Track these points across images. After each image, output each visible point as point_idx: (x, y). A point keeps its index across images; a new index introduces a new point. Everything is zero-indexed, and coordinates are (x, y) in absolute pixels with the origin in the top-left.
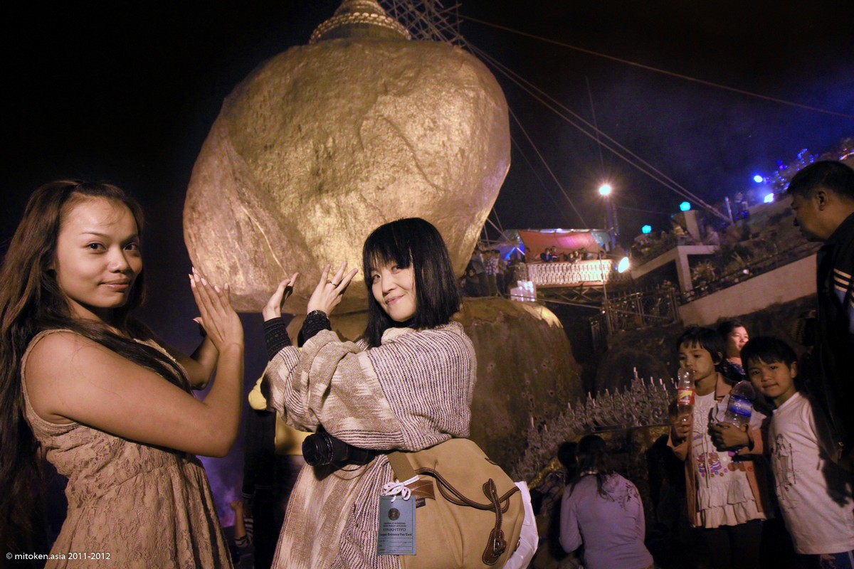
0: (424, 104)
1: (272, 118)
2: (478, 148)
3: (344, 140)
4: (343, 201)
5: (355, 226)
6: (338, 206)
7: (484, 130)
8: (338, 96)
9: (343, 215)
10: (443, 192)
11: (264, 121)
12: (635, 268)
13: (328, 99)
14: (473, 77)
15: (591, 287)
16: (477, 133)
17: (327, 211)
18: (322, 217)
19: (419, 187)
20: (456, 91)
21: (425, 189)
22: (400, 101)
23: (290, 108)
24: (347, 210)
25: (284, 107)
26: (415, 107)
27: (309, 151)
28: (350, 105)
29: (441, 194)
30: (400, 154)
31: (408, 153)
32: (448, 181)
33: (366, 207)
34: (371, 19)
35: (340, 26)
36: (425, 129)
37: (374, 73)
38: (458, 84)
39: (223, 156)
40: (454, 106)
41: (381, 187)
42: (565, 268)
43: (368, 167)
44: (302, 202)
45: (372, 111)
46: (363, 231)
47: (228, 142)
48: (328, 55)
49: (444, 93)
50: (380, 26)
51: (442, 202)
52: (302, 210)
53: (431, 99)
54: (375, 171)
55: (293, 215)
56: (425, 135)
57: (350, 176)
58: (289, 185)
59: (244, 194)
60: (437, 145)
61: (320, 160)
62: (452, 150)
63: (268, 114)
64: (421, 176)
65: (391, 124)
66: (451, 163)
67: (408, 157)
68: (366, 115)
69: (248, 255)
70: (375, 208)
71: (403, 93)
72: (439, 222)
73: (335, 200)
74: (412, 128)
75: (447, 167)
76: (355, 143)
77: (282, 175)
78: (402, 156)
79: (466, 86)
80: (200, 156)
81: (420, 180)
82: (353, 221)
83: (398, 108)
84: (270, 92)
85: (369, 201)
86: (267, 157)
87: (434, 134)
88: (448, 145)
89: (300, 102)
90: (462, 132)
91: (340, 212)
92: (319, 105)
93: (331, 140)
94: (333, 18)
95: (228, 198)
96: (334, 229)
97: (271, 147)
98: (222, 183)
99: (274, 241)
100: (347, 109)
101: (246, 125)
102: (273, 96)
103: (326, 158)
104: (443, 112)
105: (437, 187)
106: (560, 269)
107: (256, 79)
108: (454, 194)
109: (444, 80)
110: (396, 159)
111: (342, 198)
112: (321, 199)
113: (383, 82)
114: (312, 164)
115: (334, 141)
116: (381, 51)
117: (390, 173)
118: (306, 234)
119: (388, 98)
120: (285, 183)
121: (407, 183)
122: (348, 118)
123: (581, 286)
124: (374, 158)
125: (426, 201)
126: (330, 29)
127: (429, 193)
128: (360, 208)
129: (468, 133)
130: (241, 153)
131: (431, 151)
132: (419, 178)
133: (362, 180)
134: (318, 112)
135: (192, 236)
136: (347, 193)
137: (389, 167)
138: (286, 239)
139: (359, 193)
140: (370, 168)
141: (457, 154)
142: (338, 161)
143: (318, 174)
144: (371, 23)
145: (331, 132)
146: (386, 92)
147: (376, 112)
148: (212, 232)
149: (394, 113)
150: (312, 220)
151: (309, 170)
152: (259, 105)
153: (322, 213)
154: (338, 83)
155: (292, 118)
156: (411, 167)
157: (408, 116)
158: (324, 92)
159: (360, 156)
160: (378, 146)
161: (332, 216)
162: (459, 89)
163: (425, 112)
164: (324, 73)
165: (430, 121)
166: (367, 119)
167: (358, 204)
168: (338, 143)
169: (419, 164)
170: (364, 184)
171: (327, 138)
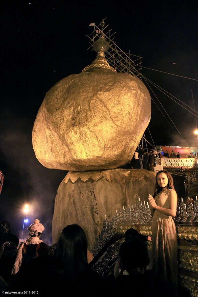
0: (115, 95)
1: (60, 99)
2: (136, 112)
3: (84, 107)
5: (85, 139)
6: (80, 131)
7: (139, 104)
8: (83, 92)
9: (81, 134)
10: (120, 128)
11: (57, 100)
13: (80, 93)
14: (136, 86)
15: (186, 169)
16: (136, 106)
17: (76, 133)
18: (74, 135)
19: (110, 125)
22: (106, 93)
24: (83, 132)
25: (65, 95)
26: (112, 96)
27: (71, 111)
29: (119, 128)
30: (104, 113)
31: (107, 112)
32: (123, 123)
33: (90, 132)
34: (102, 66)
35: (91, 68)
36: (115, 104)
37: (97, 84)
38: (129, 88)
39: (43, 112)
40: (127, 96)
41: (96, 125)
43: (92, 117)
44: (67, 129)
45: (95, 97)
46: (88, 141)
47: (45, 107)
48: (82, 77)
49: (123, 91)
50: (105, 68)
51: (120, 131)
52: (67, 132)
53: (118, 93)
54: (94, 119)
55: (64, 134)
56: (115, 106)
57: (85, 120)
59: (48, 126)
60: (119, 110)
61: (75, 114)
62: (125, 112)
63: (58, 98)
65: (102, 102)
66: (124, 117)
67: (107, 114)
68: (93, 98)
69: (49, 148)
70: (93, 132)
71: (108, 90)
72: (118, 138)
73: (79, 129)
74: (110, 104)
75: (122, 118)
76: (88, 108)
77: (61, 119)
79: (132, 89)
82: (85, 136)
83: (105, 96)
84: (60, 90)
85: (91, 130)
86: (57, 113)
87: (118, 106)
88: (123, 110)
89: (70, 94)
90: (130, 106)
92: (76, 95)
93: (79, 107)
95: (44, 127)
96: (78, 139)
97: (58, 109)
98: (42, 121)
99: (57, 143)
100: (86, 96)
101: (51, 102)
102: (61, 92)
103: (77, 114)
104: (122, 98)
105: (118, 126)
106: (174, 160)
107: (57, 86)
108: (125, 128)
109: (124, 86)
110: (102, 114)
111: (81, 128)
112: (74, 128)
113: (100, 87)
114: (72, 116)
116: (101, 76)
117: (100, 120)
118: (67, 140)
119: (102, 92)
120: (62, 122)
121: (106, 123)
122: (86, 99)
123: (182, 168)
124: (94, 114)
125: (113, 131)
126: (87, 69)
127: (114, 127)
128: (87, 132)
129: (132, 106)
130: (48, 111)
131: (117, 112)
132: (111, 122)
133: (89, 122)
134: (76, 97)
135: (34, 141)
136: (83, 126)
137: (100, 117)
138: (61, 142)
139: (87, 126)
140: (93, 117)
141: (127, 114)
142: (81, 115)
143: (74, 119)
145: (80, 104)
146: (101, 90)
147: (97, 98)
148: (39, 139)
149: (103, 98)
150: (70, 136)
151: (71, 118)
152: (56, 95)
153: (74, 133)
154: (84, 87)
155: (67, 99)
156: (108, 117)
157: (109, 99)
158: (79, 90)
159: (89, 113)
160: (96, 110)
161: (78, 135)
162: (129, 90)
163: (115, 98)
164: (80, 84)
165: (117, 101)
166: (93, 100)
167: (87, 130)
168: (82, 108)
169: (111, 117)
170: (89, 123)
171: (78, 106)
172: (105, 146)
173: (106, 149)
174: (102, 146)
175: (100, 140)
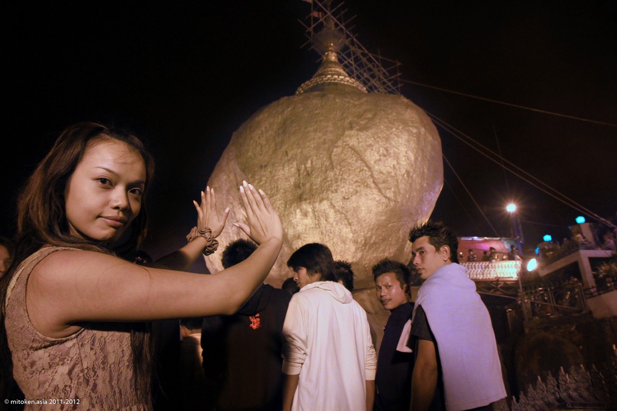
0: (379, 137)
1: (267, 146)
2: (420, 170)
3: (320, 162)
4: (317, 207)
5: (326, 227)
6: (314, 211)
7: (424, 157)
8: (315, 131)
9: (317, 218)
10: (394, 203)
11: (261, 148)
12: (541, 268)
13: (308, 133)
14: (416, 119)
15: (505, 282)
16: (419, 159)
17: (305, 214)
18: (301, 219)
19: (375, 198)
20: (403, 128)
21: (380, 200)
22: (362, 134)
23: (280, 139)
24: (320, 214)
25: (276, 138)
26: (373, 139)
27: (293, 170)
28: (324, 137)
29: (392, 204)
30: (361, 173)
31: (367, 173)
32: (397, 195)
33: (335, 212)
34: (339, 79)
35: (317, 84)
36: (380, 155)
37: (342, 115)
38: (405, 123)
39: (230, 173)
40: (402, 139)
41: (346, 197)
42: (483, 266)
43: (337, 182)
44: (286, 207)
45: (341, 141)
46: (332, 231)
47: (234, 163)
48: (309, 102)
49: (394, 129)
50: (345, 85)
51: (393, 210)
52: (286, 213)
53: (384, 133)
54: (342, 185)
56: (380, 160)
57: (323, 189)
58: (277, 194)
60: (388, 167)
61: (301, 176)
62: (400, 171)
63: (264, 143)
64: (377, 190)
65: (355, 151)
66: (399, 181)
67: (367, 176)
68: (336, 145)
70: (341, 213)
71: (363, 129)
72: (390, 225)
73: (311, 206)
74: (370, 155)
75: (396, 184)
76: (328, 164)
77: (272, 187)
78: (363, 175)
79: (410, 124)
80: (213, 173)
81: (376, 193)
82: (325, 222)
83: (360, 140)
84: (266, 127)
85: (337, 208)
86: (262, 173)
87: (387, 159)
88: (397, 167)
89: (287, 135)
90: (408, 158)
91: (315, 215)
92: (302, 137)
93: (309, 162)
94: (312, 79)
95: (232, 203)
96: (309, 228)
97: (265, 166)
98: (228, 192)
100: (322, 140)
101: (248, 151)
102: (269, 131)
103: (306, 175)
104: (394, 143)
105: (389, 199)
106: (480, 267)
107: (257, 119)
108: (402, 205)
109: (395, 120)
110: (358, 176)
111: (317, 205)
112: (300, 205)
113: (349, 121)
114: (295, 180)
115: (312, 163)
116: (348, 100)
117: (354, 187)
118: (288, 231)
119: (353, 132)
120: (274, 193)
121: (366, 195)
122: (323, 146)
123: (498, 280)
124: (342, 175)
125: (380, 209)
126: (310, 87)
127: (383, 203)
128: (330, 213)
129: (413, 159)
130: (243, 171)
131: (385, 172)
132: (375, 191)
133: (332, 192)
134: (301, 142)
136: (321, 201)
137: (353, 182)
139: (329, 202)
140: (339, 183)
141: (404, 175)
142: (315, 178)
143: (299, 187)
144: (339, 82)
146: (351, 128)
147: (344, 142)
149: (357, 143)
150: (293, 221)
151: (292, 184)
152: (258, 137)
153: (301, 215)
154: (316, 121)
155: (282, 145)
156: (369, 183)
157: (367, 145)
158: (306, 128)
159: (331, 174)
160: (345, 167)
161: (309, 218)
162: (406, 126)
163: (380, 143)
164: (306, 115)
165: (384, 149)
166: (337, 147)
167: (329, 210)
168: (315, 164)
169: (375, 181)
170: (333, 195)
171: (307, 160)
172: (366, 240)
173: (367, 248)
174: (359, 240)
175: (355, 230)
